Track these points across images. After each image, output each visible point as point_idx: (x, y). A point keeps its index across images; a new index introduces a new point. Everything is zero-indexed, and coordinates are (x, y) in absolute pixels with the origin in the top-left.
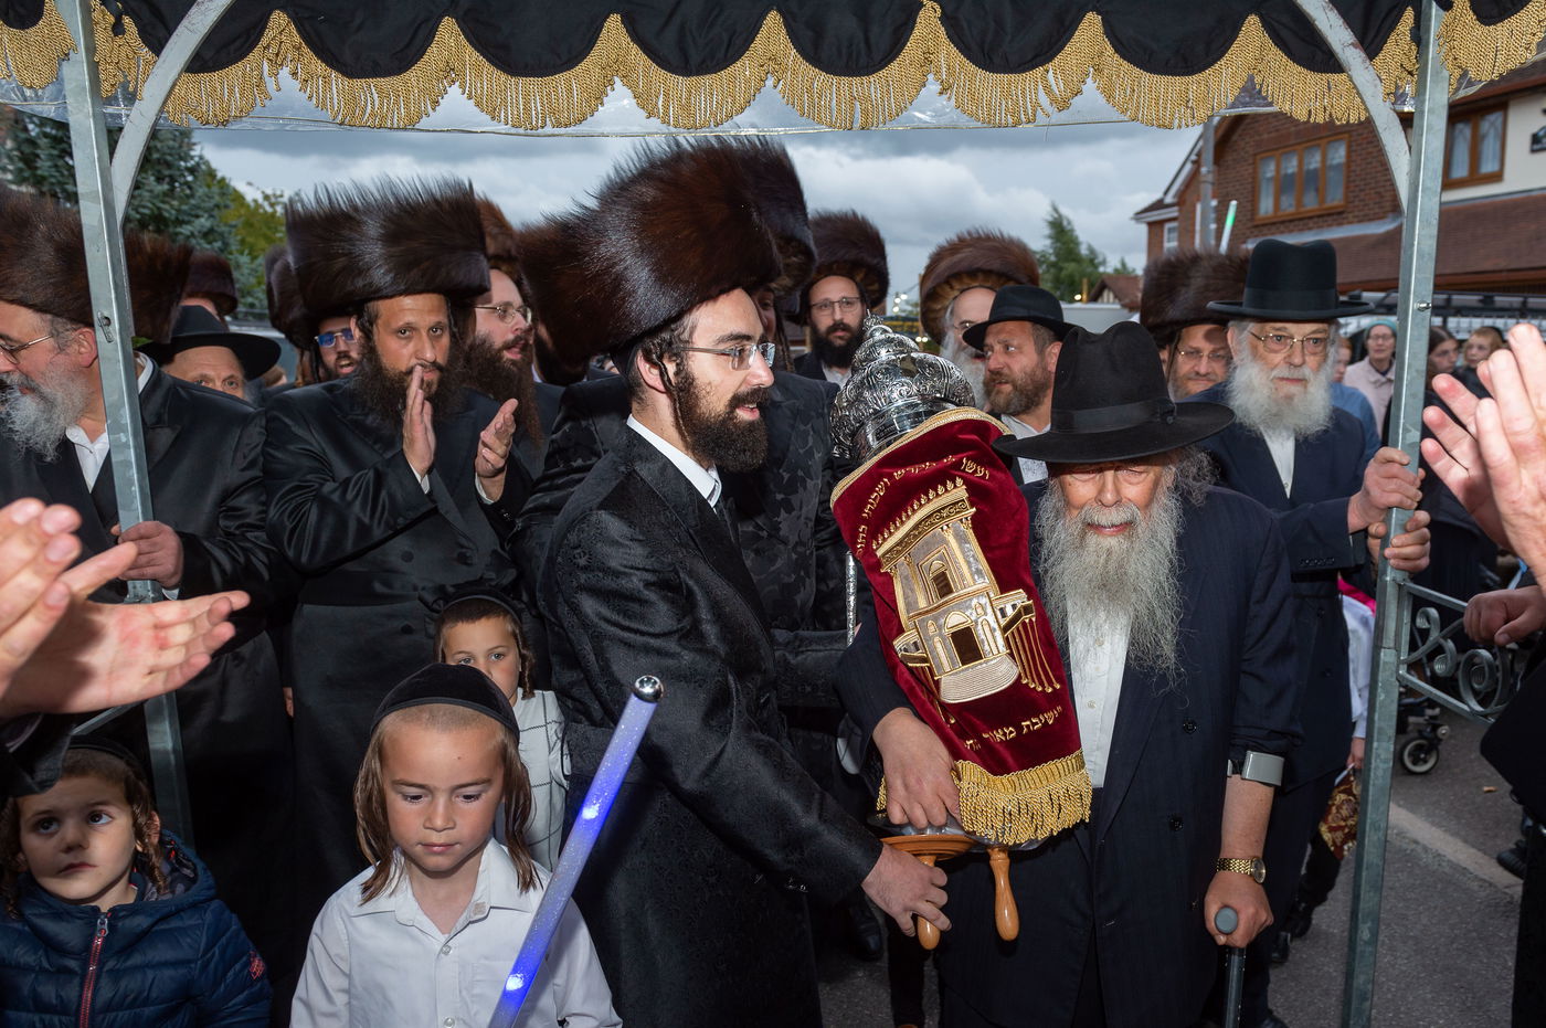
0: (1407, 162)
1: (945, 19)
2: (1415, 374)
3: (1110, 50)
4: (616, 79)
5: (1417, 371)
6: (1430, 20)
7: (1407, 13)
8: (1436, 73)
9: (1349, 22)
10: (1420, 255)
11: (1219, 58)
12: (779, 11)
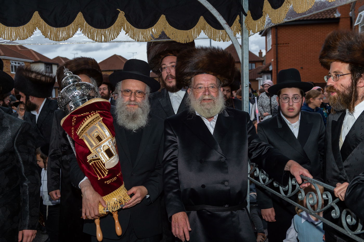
0: (241, 51)
1: (125, 16)
2: (246, 102)
3: (168, 24)
4: (37, 28)
5: (247, 101)
6: (243, 18)
7: (238, 16)
8: (245, 31)
9: (225, 18)
10: (245, 74)
11: (194, 26)
12: (82, 12)
